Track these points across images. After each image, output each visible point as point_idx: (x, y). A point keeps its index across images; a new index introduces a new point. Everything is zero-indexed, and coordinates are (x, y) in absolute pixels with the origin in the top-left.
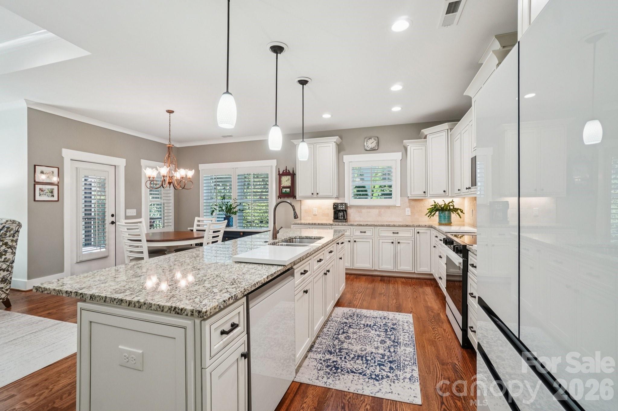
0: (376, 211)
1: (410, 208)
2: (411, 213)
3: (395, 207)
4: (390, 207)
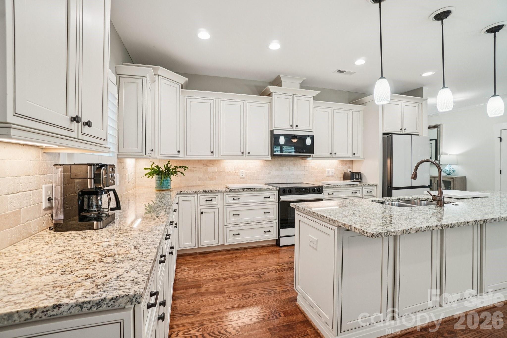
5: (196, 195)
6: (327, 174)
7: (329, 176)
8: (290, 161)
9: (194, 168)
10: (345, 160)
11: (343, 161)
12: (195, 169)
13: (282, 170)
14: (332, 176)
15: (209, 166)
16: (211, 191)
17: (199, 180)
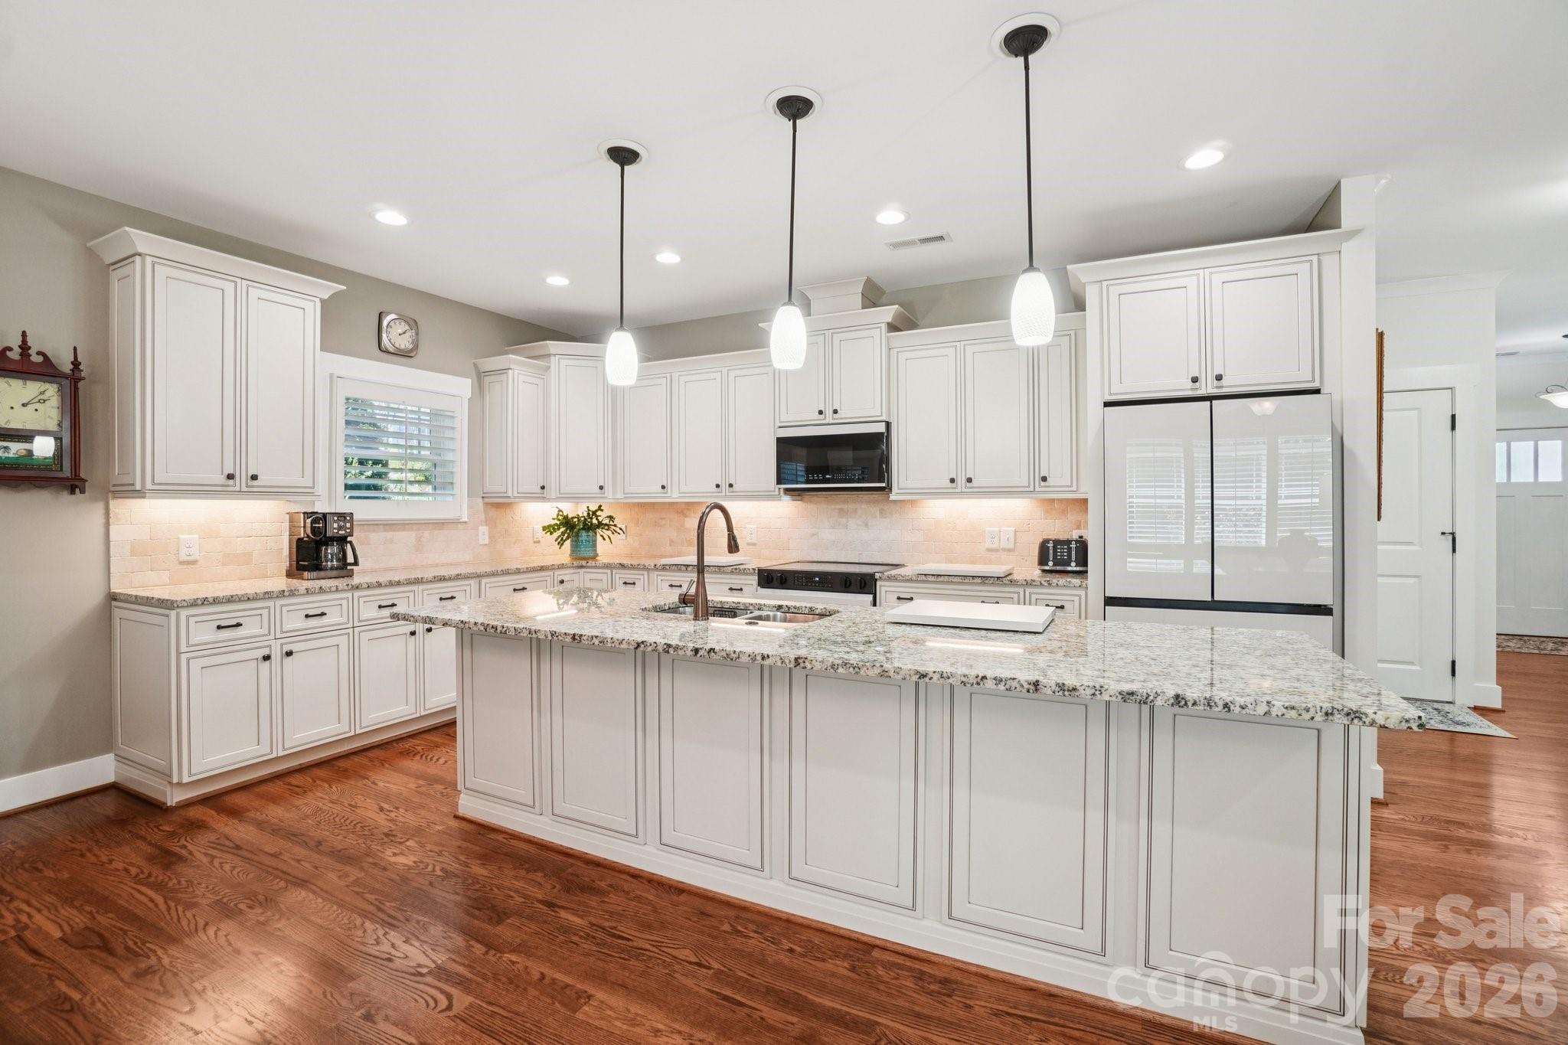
0: (408, 537)
1: (486, 525)
2: (490, 538)
3: (455, 523)
4: (443, 523)
5: (609, 571)
6: (988, 545)
7: (996, 550)
8: (869, 502)
9: (661, 519)
10: (1060, 500)
11: (1052, 501)
12: (663, 522)
13: (846, 527)
14: (1009, 550)
15: (686, 516)
16: (631, 565)
17: (670, 545)
